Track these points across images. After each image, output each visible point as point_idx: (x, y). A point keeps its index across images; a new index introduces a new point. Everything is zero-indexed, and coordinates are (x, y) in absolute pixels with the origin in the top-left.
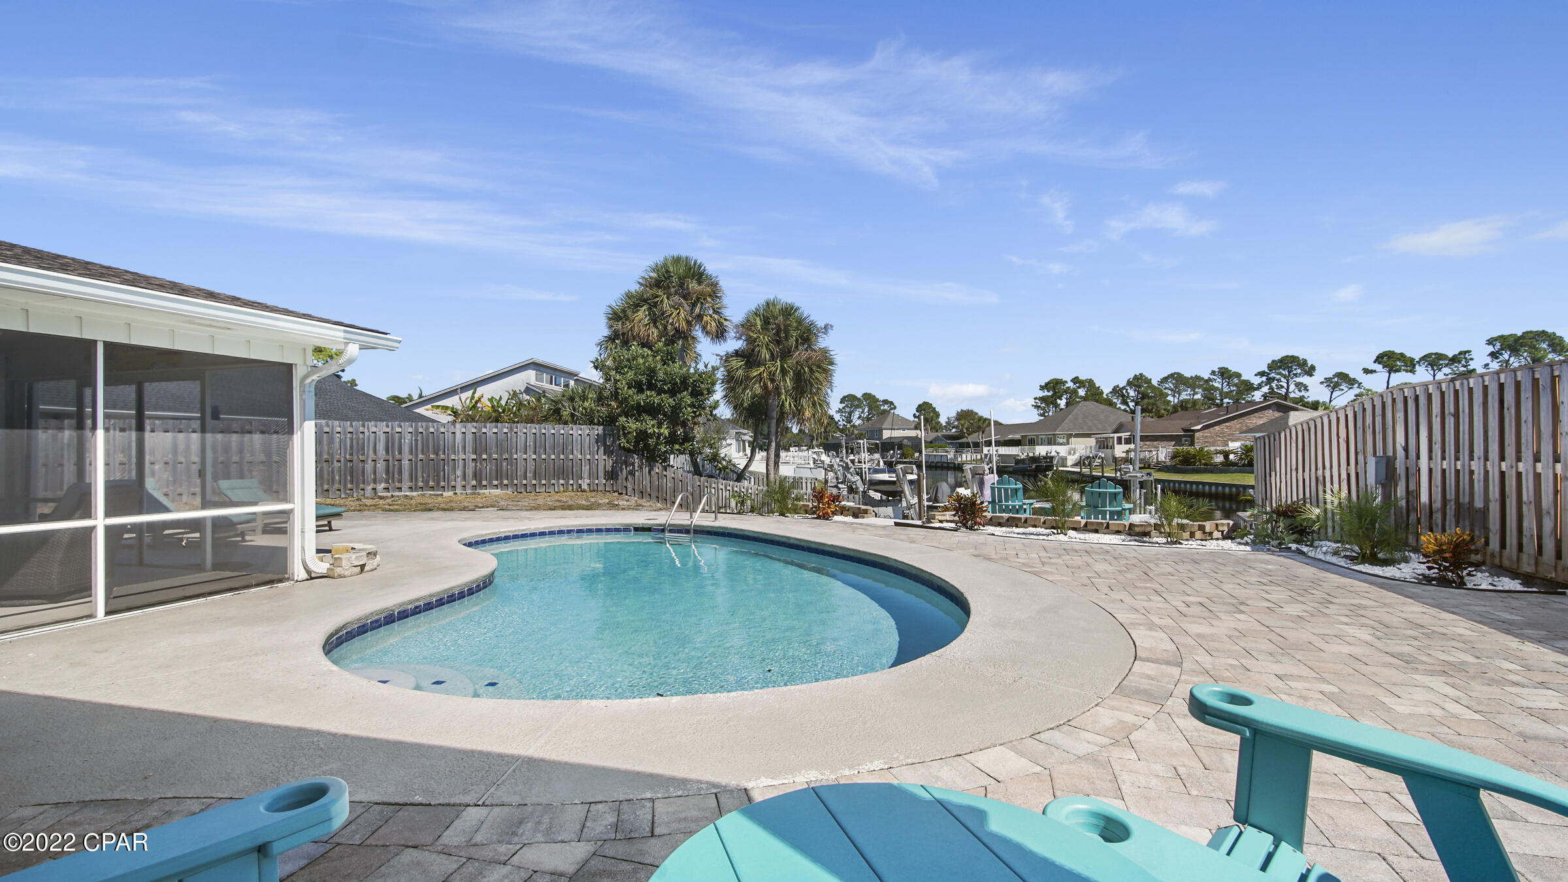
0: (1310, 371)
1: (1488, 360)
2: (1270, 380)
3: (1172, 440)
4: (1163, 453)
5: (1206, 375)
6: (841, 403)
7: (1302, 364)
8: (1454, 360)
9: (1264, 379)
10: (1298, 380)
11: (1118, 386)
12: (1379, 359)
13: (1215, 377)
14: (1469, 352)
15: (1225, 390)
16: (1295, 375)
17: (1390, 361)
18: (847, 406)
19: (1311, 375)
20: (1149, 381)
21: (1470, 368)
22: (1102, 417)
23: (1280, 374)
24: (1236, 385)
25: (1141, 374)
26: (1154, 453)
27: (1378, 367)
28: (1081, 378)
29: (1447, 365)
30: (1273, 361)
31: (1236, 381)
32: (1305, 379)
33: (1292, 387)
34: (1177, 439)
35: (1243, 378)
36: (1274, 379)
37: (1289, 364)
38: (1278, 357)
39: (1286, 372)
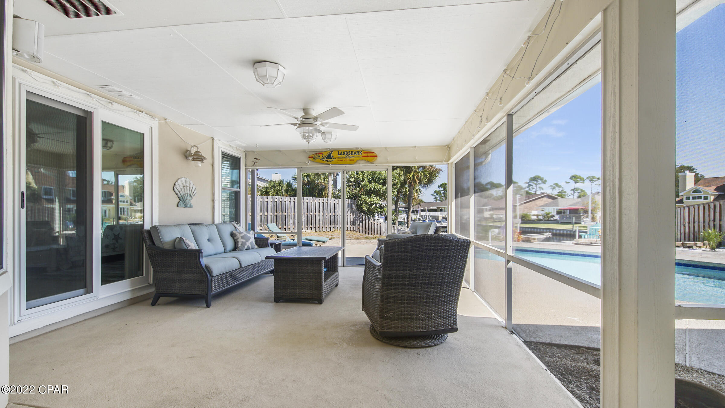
0: (544, 182)
2: (529, 185)
7: (542, 179)
9: (527, 185)
10: (540, 185)
12: (571, 178)
16: (539, 183)
17: (575, 178)
19: (545, 184)
23: (533, 183)
27: (571, 181)
29: (596, 181)
32: (542, 185)
33: (538, 189)
36: (531, 185)
37: (535, 179)
38: (533, 176)
39: (535, 182)
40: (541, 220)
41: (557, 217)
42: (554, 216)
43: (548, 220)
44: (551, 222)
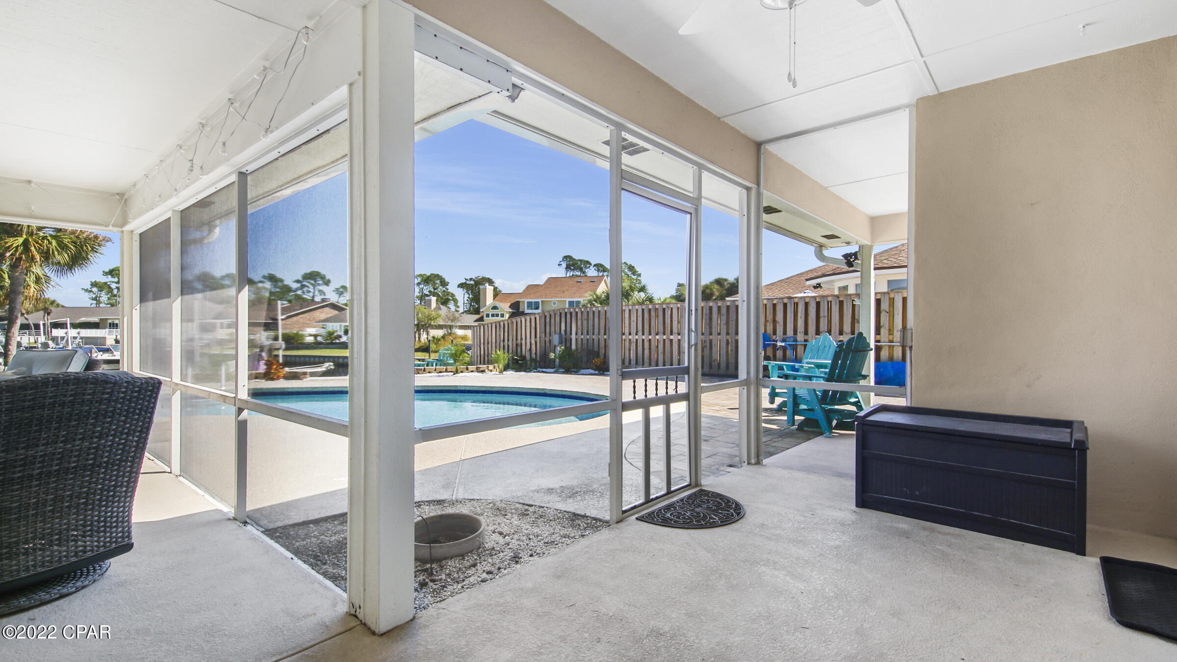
0: (327, 283)
2: (302, 286)
3: (262, 326)
7: (323, 278)
9: (299, 285)
10: (321, 288)
15: (273, 290)
16: (318, 284)
19: (328, 285)
23: (309, 283)
24: (280, 287)
30: (305, 274)
31: (280, 284)
32: (324, 288)
33: (317, 293)
34: (266, 326)
35: (284, 283)
37: (313, 276)
38: (308, 271)
39: (312, 282)
40: (321, 343)
42: (340, 337)
43: (332, 343)
44: (337, 346)
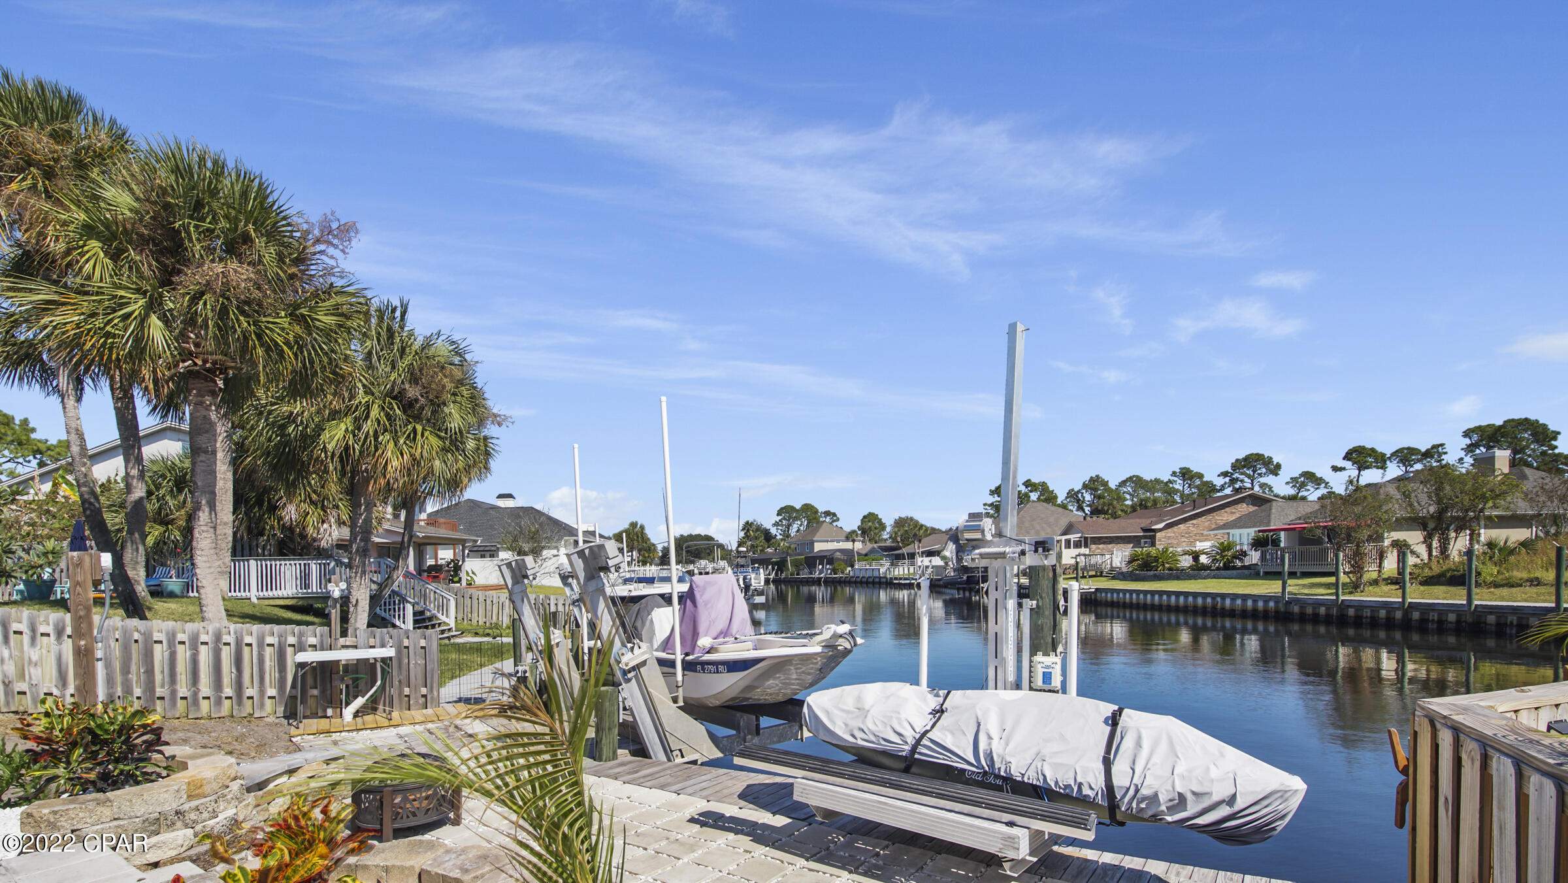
0: (1275, 470)
1: (1462, 454)
2: (1233, 481)
3: (1129, 543)
4: (1119, 557)
5: (1165, 477)
6: (778, 515)
7: (1267, 462)
8: (1427, 454)
9: (1227, 479)
10: (1263, 480)
11: (1073, 490)
12: (1348, 456)
13: (1175, 479)
14: (1442, 445)
15: (1187, 492)
16: (1260, 475)
17: (1360, 457)
18: (784, 519)
19: (1276, 475)
20: (1105, 484)
21: (1444, 462)
22: (1052, 519)
23: (1242, 474)
24: (1197, 487)
25: (1097, 476)
26: (1108, 557)
27: (1348, 464)
28: (1033, 481)
29: (1419, 461)
30: (1237, 460)
31: (1198, 482)
32: (1269, 480)
34: (1134, 541)
35: (1205, 479)
36: (1237, 479)
37: (1253, 463)
38: (1241, 456)
39: (1250, 472)
40: (1205, 568)
41: (1254, 557)
42: (1244, 554)
43: (1226, 567)
44: (1235, 572)
